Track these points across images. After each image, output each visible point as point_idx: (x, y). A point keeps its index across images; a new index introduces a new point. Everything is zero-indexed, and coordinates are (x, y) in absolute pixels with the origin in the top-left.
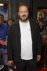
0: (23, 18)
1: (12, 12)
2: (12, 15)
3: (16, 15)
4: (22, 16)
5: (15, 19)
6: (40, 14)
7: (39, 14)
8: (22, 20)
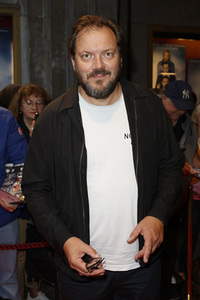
0: (93, 84)
1: (34, 55)
2: (37, 69)
3: (53, 65)
4: (92, 75)
5: (51, 87)
6: (162, 63)
7: (161, 60)
8: (89, 93)
